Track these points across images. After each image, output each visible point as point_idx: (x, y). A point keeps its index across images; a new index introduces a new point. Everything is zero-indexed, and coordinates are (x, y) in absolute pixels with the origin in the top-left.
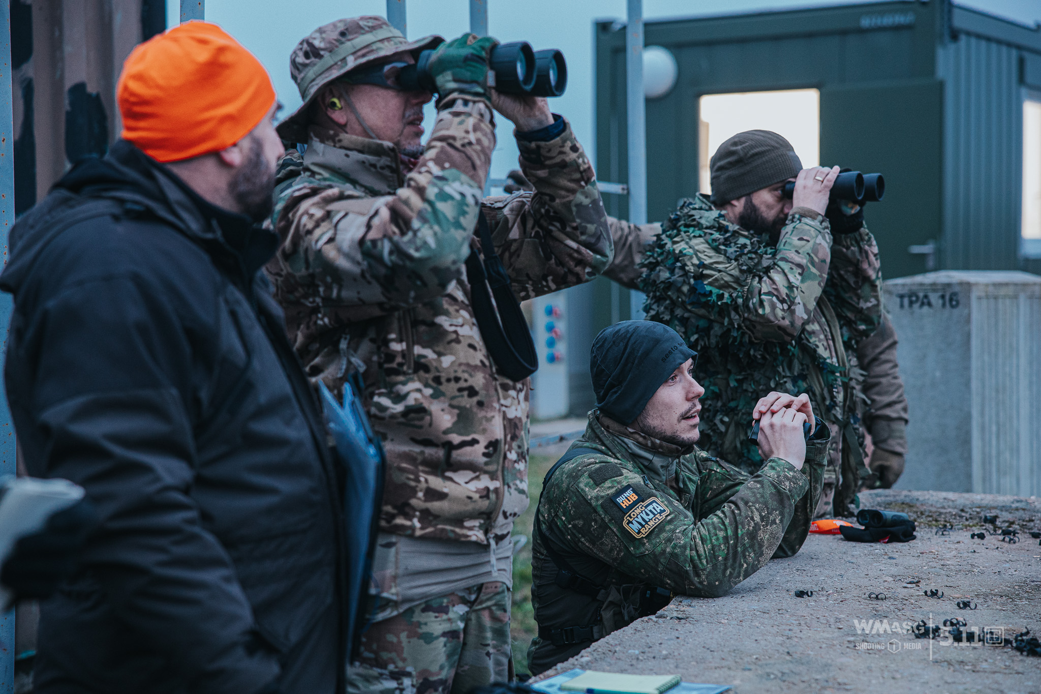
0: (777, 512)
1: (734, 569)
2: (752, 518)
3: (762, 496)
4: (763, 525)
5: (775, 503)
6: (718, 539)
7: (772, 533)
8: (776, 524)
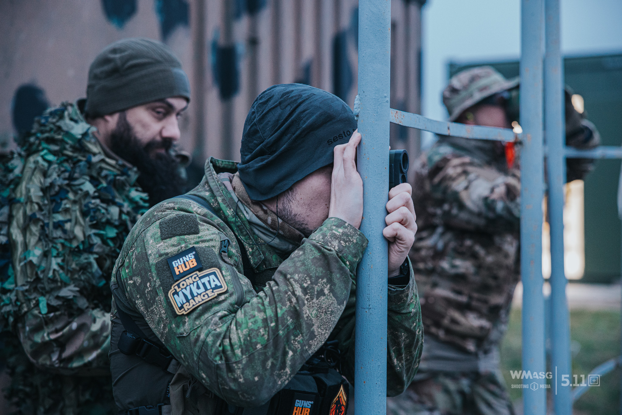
0: (325, 280)
1: (276, 359)
2: (293, 293)
3: (303, 264)
4: (307, 299)
5: (321, 269)
6: (256, 322)
7: (320, 308)
8: (324, 295)
